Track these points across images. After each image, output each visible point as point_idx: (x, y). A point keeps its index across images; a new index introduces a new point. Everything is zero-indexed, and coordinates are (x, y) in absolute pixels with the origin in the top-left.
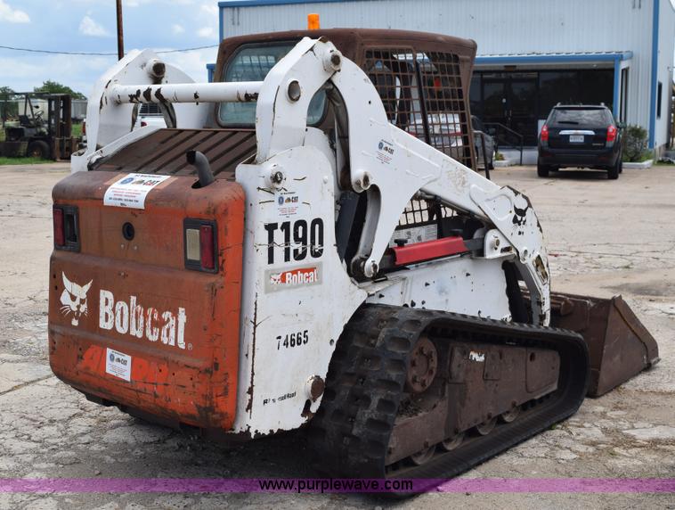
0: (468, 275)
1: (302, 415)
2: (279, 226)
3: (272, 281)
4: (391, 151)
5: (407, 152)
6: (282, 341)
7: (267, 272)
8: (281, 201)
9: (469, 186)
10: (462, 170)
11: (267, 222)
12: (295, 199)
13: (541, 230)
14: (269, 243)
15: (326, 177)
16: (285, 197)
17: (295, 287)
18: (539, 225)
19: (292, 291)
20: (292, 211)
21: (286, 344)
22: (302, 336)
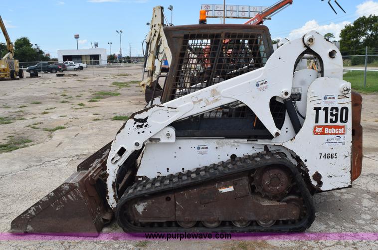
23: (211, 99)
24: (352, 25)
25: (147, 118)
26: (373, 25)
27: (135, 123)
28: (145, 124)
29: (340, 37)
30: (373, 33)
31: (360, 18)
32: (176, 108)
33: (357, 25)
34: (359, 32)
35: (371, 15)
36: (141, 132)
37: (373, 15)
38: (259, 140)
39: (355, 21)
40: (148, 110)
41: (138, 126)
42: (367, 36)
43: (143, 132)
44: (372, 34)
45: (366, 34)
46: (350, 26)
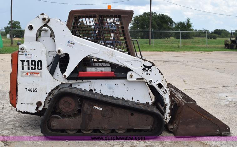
0: (124, 85)
1: (35, 110)
2: (26, 61)
3: (23, 74)
4: (74, 44)
5: (81, 44)
6: (27, 90)
7: (21, 72)
8: (26, 55)
9: (115, 56)
10: (111, 51)
11: (21, 60)
12: (31, 55)
13: (162, 74)
14: (22, 65)
15: (43, 50)
16: (28, 54)
17: (31, 77)
18: (160, 72)
19: (31, 78)
20: (30, 58)
21: (29, 90)
22: (35, 90)
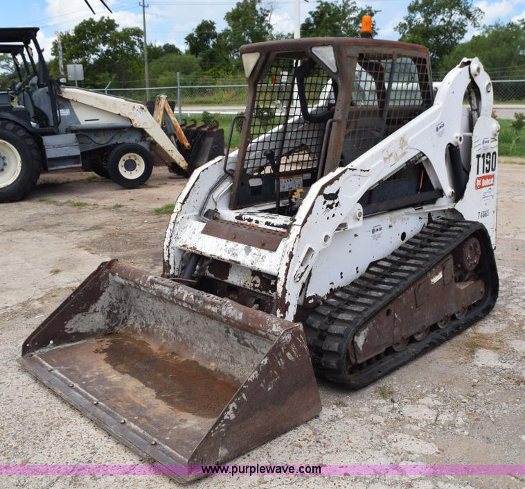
23: (400, 153)
24: (72, 34)
25: (338, 192)
26: (108, 35)
27: (325, 202)
28: (336, 201)
29: (52, 54)
30: (110, 48)
31: (85, 22)
32: (368, 171)
33: (82, 34)
34: (87, 48)
35: (103, 17)
36: (331, 216)
37: (106, 18)
38: (424, 207)
39: (76, 27)
40: (340, 178)
41: (328, 206)
42: (99, 53)
43: (334, 215)
44: (108, 51)
45: (98, 51)
46: (68, 35)
